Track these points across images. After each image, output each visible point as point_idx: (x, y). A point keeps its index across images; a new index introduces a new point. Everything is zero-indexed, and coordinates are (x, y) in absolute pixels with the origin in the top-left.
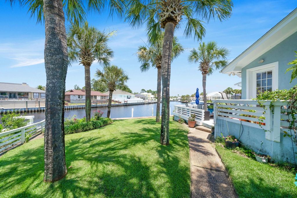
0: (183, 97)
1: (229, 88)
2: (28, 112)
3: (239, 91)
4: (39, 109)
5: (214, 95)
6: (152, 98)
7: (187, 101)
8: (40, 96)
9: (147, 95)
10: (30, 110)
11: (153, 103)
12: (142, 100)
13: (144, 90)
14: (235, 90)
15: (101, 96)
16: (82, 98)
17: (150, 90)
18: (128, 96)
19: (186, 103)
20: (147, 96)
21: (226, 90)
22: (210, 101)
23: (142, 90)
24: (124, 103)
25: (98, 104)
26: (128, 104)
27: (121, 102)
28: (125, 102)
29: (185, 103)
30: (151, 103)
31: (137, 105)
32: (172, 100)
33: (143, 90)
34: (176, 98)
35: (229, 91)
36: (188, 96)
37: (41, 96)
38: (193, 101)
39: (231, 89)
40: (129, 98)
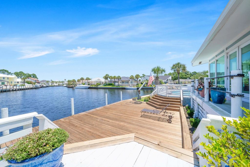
0: (69, 81)
1: (107, 74)
3: (113, 78)
5: (96, 80)
6: (18, 82)
7: (73, 86)
11: (16, 90)
13: (5, 71)
14: (111, 76)
17: (20, 72)
19: (72, 87)
20: (6, 79)
21: (105, 76)
22: (93, 85)
29: (70, 87)
30: (9, 91)
32: (57, 85)
34: (62, 83)
35: (107, 77)
36: (74, 81)
38: (78, 86)
39: (108, 75)
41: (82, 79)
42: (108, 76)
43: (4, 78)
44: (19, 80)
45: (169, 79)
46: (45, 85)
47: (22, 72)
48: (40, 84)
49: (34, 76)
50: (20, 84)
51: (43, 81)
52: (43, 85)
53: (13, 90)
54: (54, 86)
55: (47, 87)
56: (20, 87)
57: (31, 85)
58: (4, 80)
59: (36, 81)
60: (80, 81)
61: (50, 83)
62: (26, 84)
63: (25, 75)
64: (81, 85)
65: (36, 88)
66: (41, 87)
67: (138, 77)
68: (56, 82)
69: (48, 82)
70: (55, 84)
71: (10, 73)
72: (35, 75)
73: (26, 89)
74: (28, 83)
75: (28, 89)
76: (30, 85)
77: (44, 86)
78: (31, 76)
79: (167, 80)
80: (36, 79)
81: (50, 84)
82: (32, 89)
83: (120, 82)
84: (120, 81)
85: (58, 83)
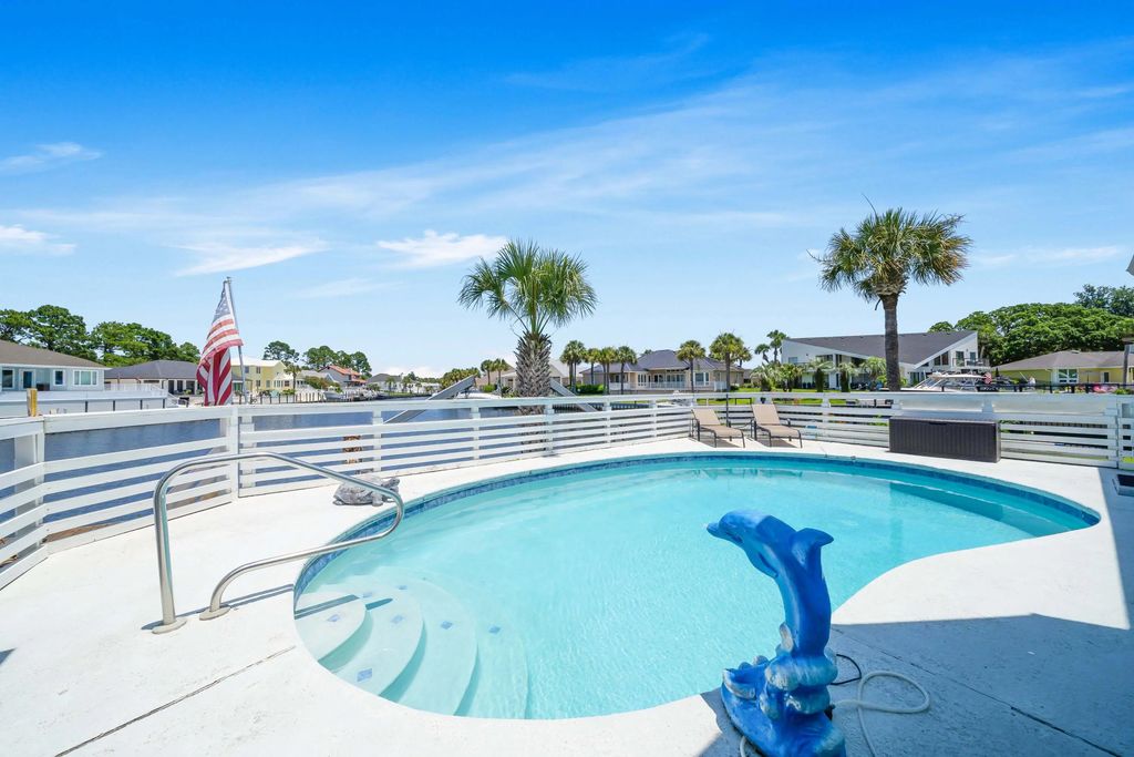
1: (574, 343)
13: (278, 343)
14: (590, 351)
17: (322, 348)
18: (30, 374)
23: (272, 345)
32: (421, 391)
33: (279, 349)
39: (580, 345)
40: (41, 387)
41: (487, 367)
42: (576, 351)
43: (247, 368)
45: (953, 356)
47: (327, 348)
49: (361, 360)
50: (289, 388)
51: (378, 377)
54: (410, 396)
57: (316, 391)
59: (352, 377)
61: (398, 384)
62: (303, 390)
63: (334, 356)
67: (731, 346)
68: (420, 382)
70: (415, 390)
71: (294, 351)
72: (363, 355)
76: (312, 391)
78: (349, 361)
79: (937, 362)
81: (400, 388)
83: (641, 379)
84: (641, 373)
85: (423, 384)
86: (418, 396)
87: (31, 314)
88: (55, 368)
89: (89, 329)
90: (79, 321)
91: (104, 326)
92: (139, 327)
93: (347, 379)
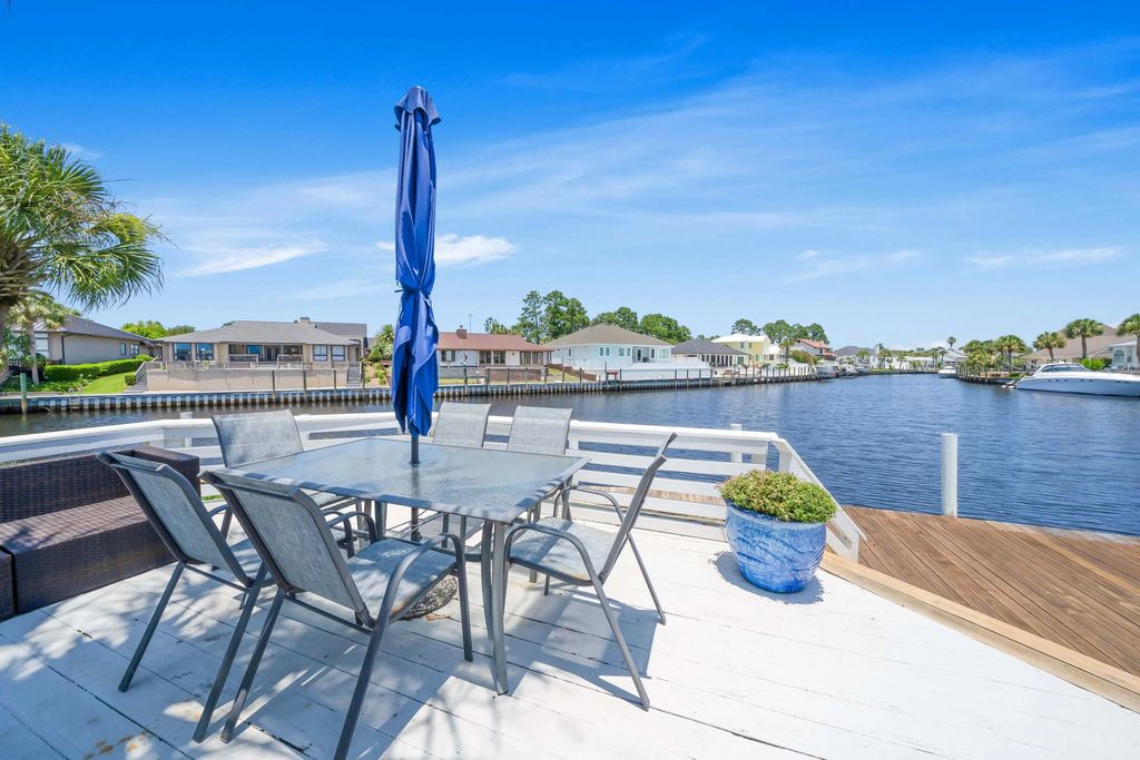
0: (972, 348)
2: (278, 402)
4: (305, 396)
6: (772, 357)
7: (1004, 374)
8: (329, 355)
9: (747, 346)
10: (282, 397)
11: (765, 382)
12: (705, 365)
13: (746, 322)
15: (521, 352)
16: (453, 359)
17: (778, 323)
18: (639, 351)
19: (994, 382)
20: (746, 350)
23: (738, 323)
24: (603, 379)
25: (492, 383)
26: (626, 382)
27: (592, 377)
28: (611, 378)
29: (982, 382)
30: (752, 383)
31: (672, 388)
32: (905, 366)
33: (743, 325)
34: (930, 359)
36: (1010, 345)
37: (332, 356)
38: (1038, 375)
40: (645, 360)
41: (1083, 330)
43: (742, 344)
44: (775, 349)
46: (850, 369)
47: (783, 322)
48: (836, 364)
49: (818, 333)
50: (777, 361)
51: (845, 351)
52: (844, 366)
53: (759, 383)
54: (892, 372)
55: (861, 374)
56: (776, 375)
57: (806, 365)
58: (742, 350)
59: (821, 349)
60: (1061, 345)
61: (871, 358)
62: (792, 364)
63: (789, 329)
64: (1068, 369)
65: (821, 378)
66: (837, 376)
68: (902, 355)
69: (864, 353)
70: (896, 365)
72: (820, 327)
73: (792, 381)
74: (799, 358)
75: (797, 380)
76: (803, 365)
77: (848, 370)
78: (806, 334)
80: (822, 344)
81: (874, 363)
82: (807, 380)
85: (908, 358)
86: (901, 372)
87: (615, 314)
88: (652, 347)
89: (639, 320)
90: (634, 315)
91: (646, 317)
92: (660, 316)
93: (818, 352)
